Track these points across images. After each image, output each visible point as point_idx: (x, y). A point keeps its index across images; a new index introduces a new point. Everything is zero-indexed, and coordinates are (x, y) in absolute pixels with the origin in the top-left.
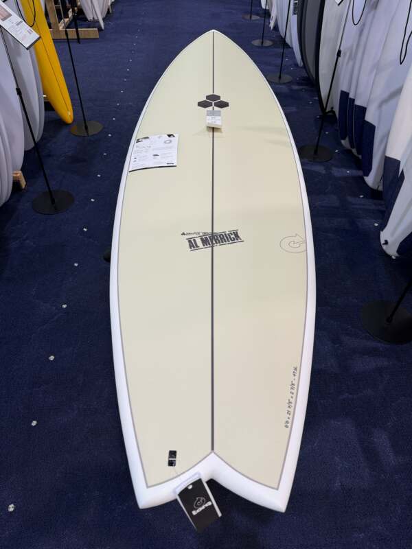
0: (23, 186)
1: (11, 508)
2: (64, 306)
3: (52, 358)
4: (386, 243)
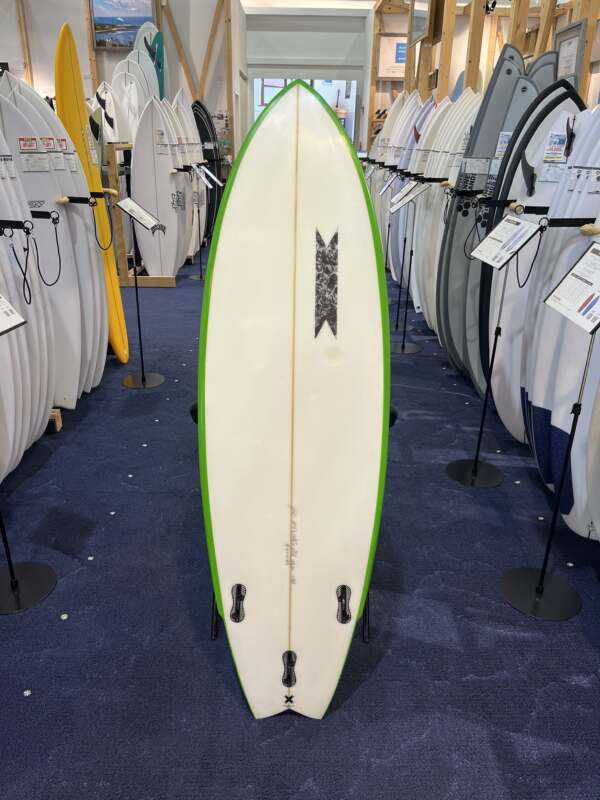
0: (58, 429)
2: (91, 558)
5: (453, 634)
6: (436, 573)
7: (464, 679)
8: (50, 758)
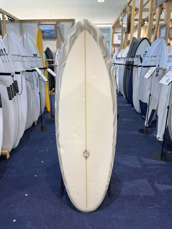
0: (36, 125)
1: (26, 195)
2: (47, 151)
3: (43, 162)
4: (159, 138)
5: (140, 165)
6: (135, 154)
7: (143, 174)
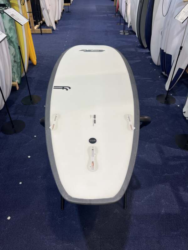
0: (18, 89)
2: (35, 136)
4: (185, 112)
5: (159, 160)
6: (153, 139)
7: (164, 175)
8: (31, 205)
